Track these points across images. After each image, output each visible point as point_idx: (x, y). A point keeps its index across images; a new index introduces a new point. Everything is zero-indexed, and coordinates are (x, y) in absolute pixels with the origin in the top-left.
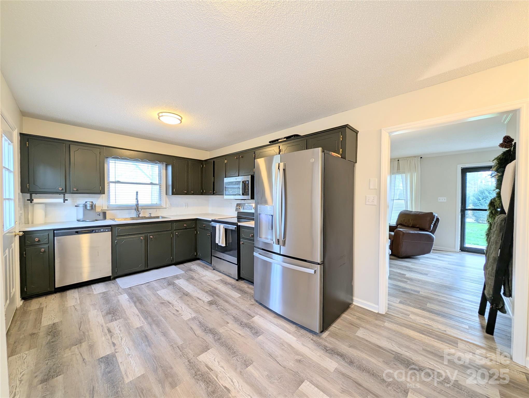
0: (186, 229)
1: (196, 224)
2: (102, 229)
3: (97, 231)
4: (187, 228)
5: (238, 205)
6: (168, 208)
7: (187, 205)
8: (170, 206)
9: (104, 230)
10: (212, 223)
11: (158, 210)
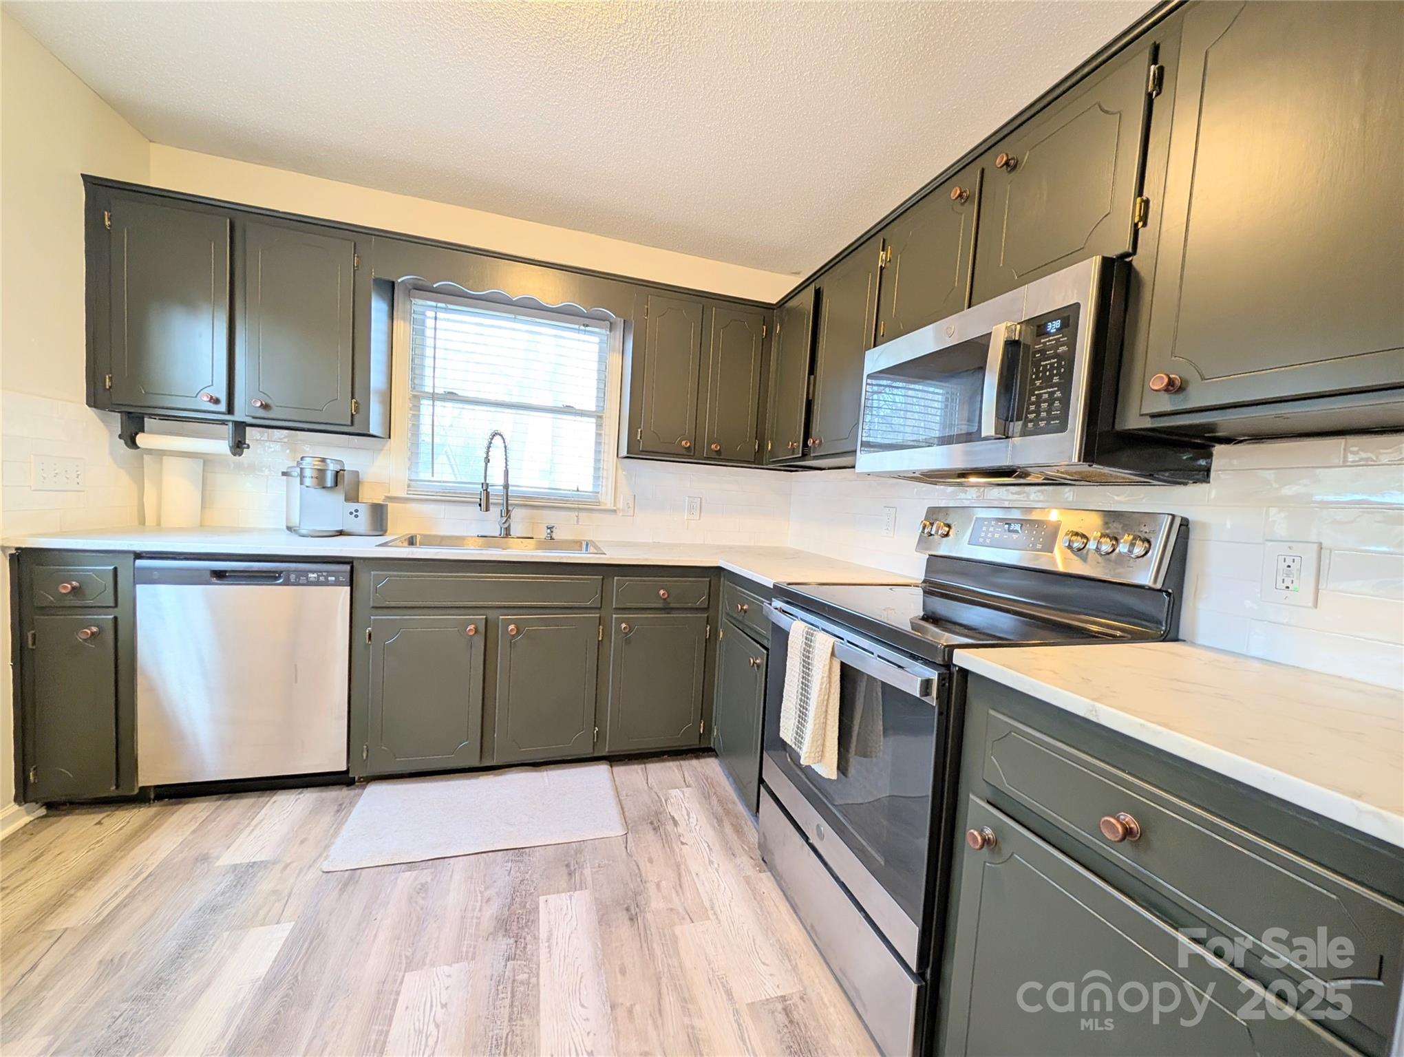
0: (667, 609)
1: (713, 596)
2: (313, 572)
3: (293, 577)
4: (672, 605)
5: (934, 514)
6: (623, 510)
7: (698, 506)
8: (631, 505)
9: (322, 579)
10: (777, 603)
11: (582, 515)
